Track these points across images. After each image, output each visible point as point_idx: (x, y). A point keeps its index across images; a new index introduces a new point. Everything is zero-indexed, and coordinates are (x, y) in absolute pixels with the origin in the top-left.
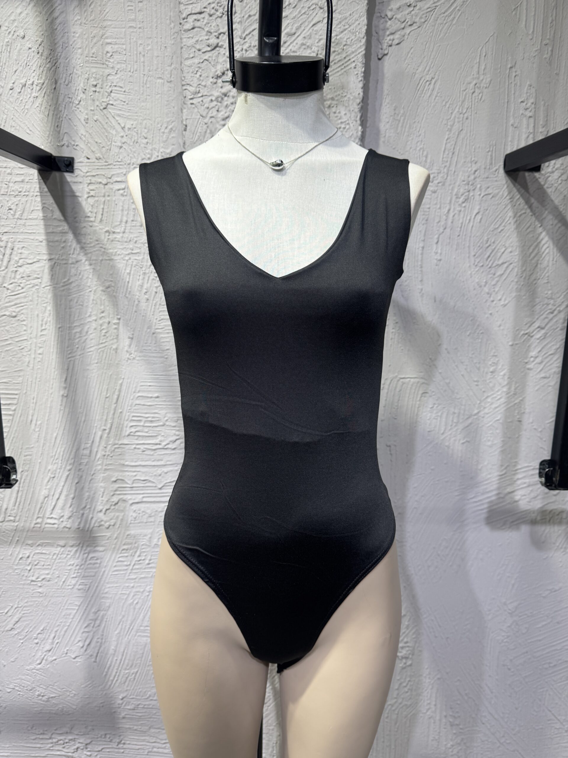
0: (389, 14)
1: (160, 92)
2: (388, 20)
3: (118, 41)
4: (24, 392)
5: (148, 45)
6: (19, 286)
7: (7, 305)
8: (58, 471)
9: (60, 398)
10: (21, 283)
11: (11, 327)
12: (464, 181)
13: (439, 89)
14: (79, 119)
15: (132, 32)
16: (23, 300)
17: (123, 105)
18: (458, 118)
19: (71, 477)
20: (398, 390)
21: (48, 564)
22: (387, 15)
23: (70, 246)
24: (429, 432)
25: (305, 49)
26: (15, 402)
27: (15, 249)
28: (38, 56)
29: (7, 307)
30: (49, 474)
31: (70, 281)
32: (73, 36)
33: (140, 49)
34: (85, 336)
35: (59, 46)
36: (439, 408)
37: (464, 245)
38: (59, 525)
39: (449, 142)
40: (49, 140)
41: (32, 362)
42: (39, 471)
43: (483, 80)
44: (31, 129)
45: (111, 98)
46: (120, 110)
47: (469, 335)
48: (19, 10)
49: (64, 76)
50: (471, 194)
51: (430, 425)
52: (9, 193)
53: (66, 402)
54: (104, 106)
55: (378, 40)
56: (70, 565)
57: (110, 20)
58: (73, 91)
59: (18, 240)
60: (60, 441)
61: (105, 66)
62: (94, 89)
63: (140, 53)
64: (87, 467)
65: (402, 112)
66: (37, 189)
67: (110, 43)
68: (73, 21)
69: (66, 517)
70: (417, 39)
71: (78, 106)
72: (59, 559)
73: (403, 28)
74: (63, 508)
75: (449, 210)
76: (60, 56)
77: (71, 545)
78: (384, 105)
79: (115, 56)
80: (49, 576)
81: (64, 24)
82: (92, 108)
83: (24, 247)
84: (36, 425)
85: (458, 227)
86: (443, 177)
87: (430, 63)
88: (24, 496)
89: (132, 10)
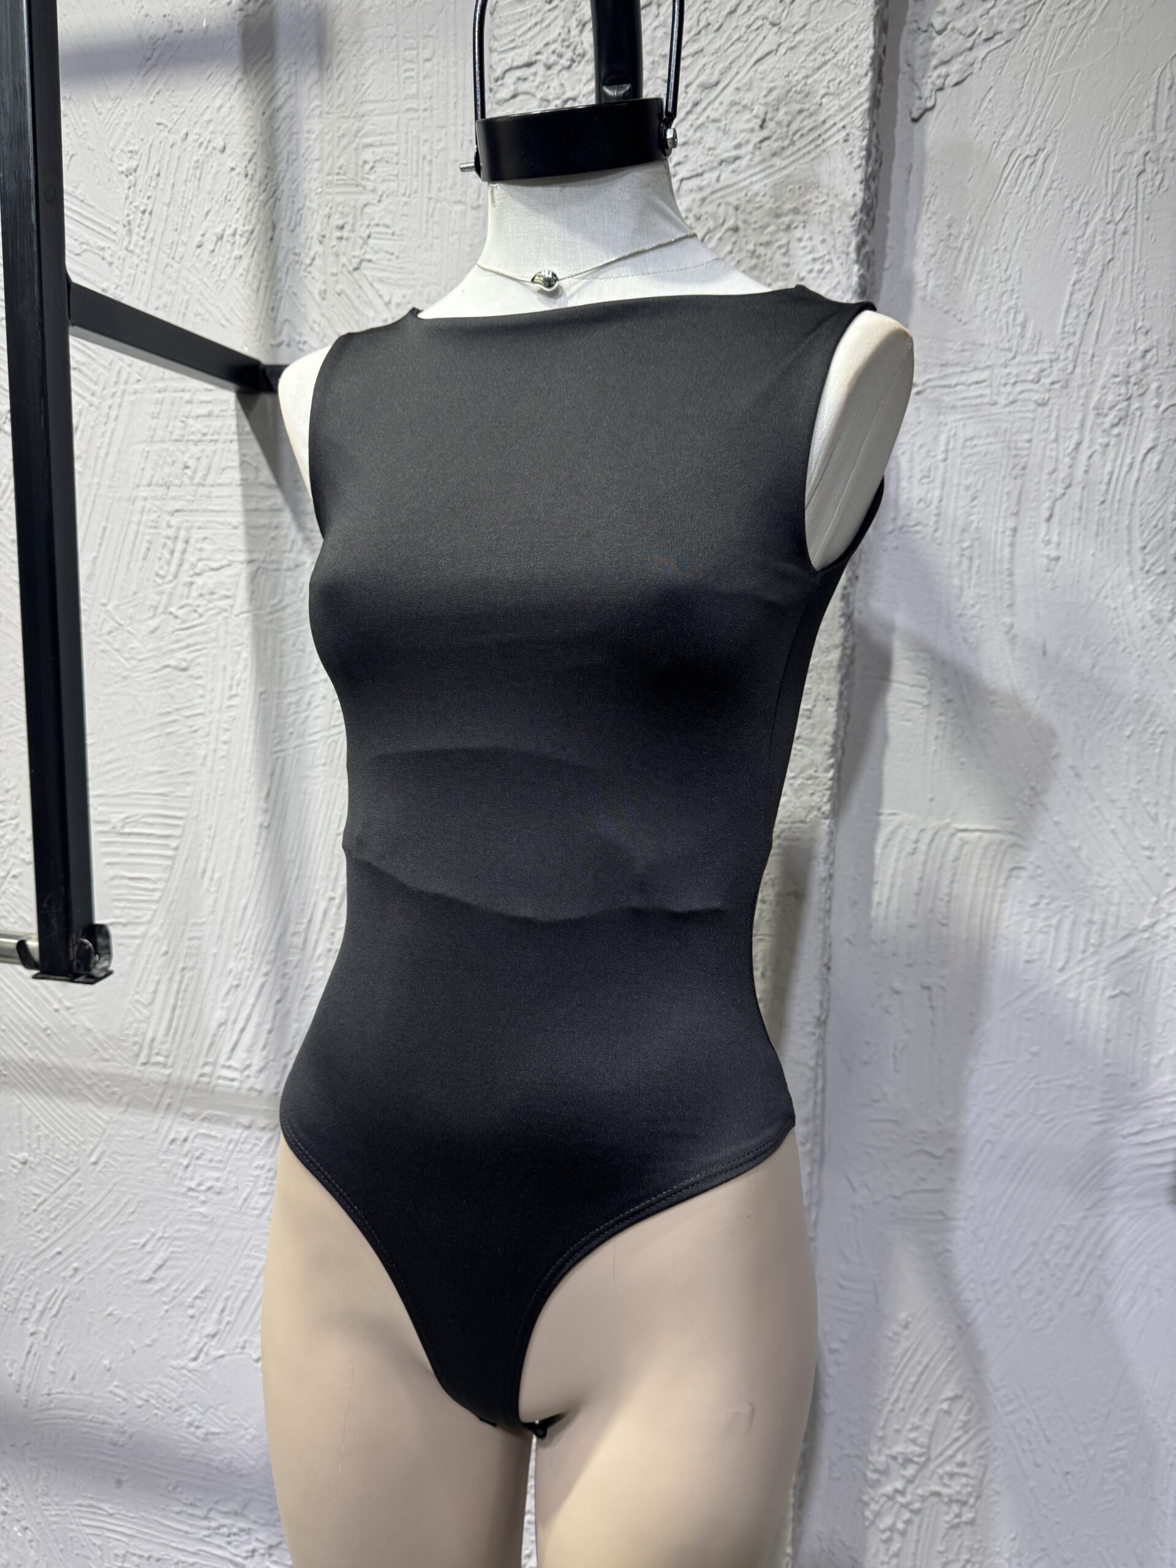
0: (938, 22)
1: (458, 230)
2: (934, 34)
3: (385, 139)
4: (195, 813)
5: (439, 140)
6: (195, 611)
7: (174, 646)
8: (246, 973)
9: (257, 830)
10: (199, 606)
11: (178, 690)
12: (1115, 376)
13: (1056, 172)
14: (311, 293)
15: (412, 119)
16: (201, 639)
17: (389, 260)
18: (1103, 233)
19: (267, 988)
20: (951, 856)
21: (220, 1158)
22: (932, 25)
23: (286, 536)
24: (1027, 962)
25: (737, 112)
26: (177, 832)
27: (192, 541)
28: (247, 181)
29: (172, 651)
30: (230, 979)
31: (284, 604)
32: (308, 139)
33: (425, 150)
34: (305, 711)
35: (281, 161)
36: (1052, 906)
37: (1116, 523)
38: (241, 1082)
39: (1080, 290)
40: (258, 336)
41: (210, 758)
42: (213, 970)
43: (1164, 142)
44: (228, 316)
45: (368, 249)
46: (383, 270)
47: (1129, 737)
48: (218, 102)
49: (289, 213)
50: (1135, 405)
51: (1030, 945)
52: (186, 438)
53: (266, 839)
54: (355, 265)
55: (912, 80)
56: (257, 1168)
57: (372, 102)
58: (302, 241)
59: (199, 524)
60: (253, 914)
61: (360, 189)
62: (339, 234)
63: (424, 158)
64: (298, 970)
65: (966, 230)
66: (234, 429)
67: (371, 145)
68: (308, 112)
69: (254, 1069)
70: (1002, 68)
71: (310, 269)
72: (240, 1152)
73: (971, 49)
74: (250, 1050)
75: (1079, 444)
76: (283, 178)
77: (262, 1125)
78: (924, 218)
79: (380, 169)
80: (219, 1184)
81: (292, 119)
82: (334, 270)
83: (206, 538)
84: (212, 879)
85: (1101, 483)
86: (1064, 370)
87: (1033, 117)
88: (183, 1018)
89: (412, 77)
